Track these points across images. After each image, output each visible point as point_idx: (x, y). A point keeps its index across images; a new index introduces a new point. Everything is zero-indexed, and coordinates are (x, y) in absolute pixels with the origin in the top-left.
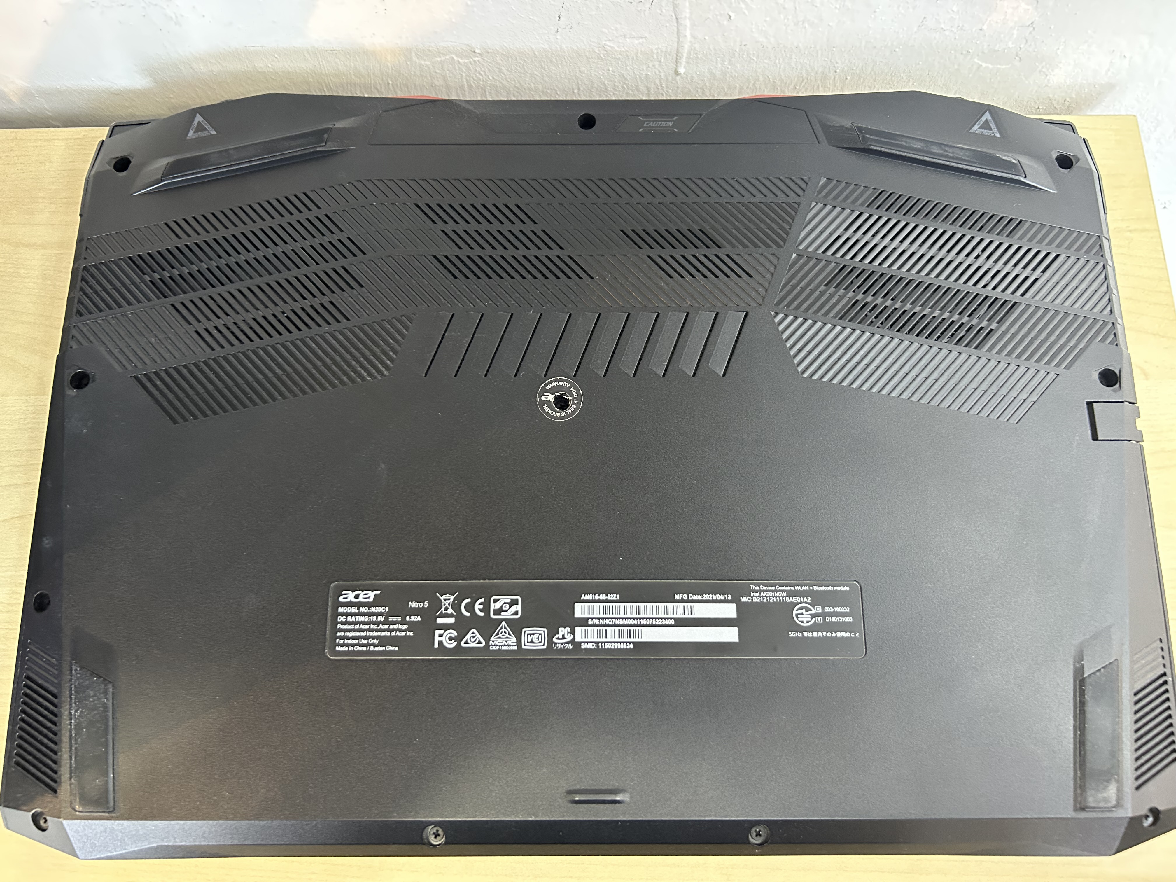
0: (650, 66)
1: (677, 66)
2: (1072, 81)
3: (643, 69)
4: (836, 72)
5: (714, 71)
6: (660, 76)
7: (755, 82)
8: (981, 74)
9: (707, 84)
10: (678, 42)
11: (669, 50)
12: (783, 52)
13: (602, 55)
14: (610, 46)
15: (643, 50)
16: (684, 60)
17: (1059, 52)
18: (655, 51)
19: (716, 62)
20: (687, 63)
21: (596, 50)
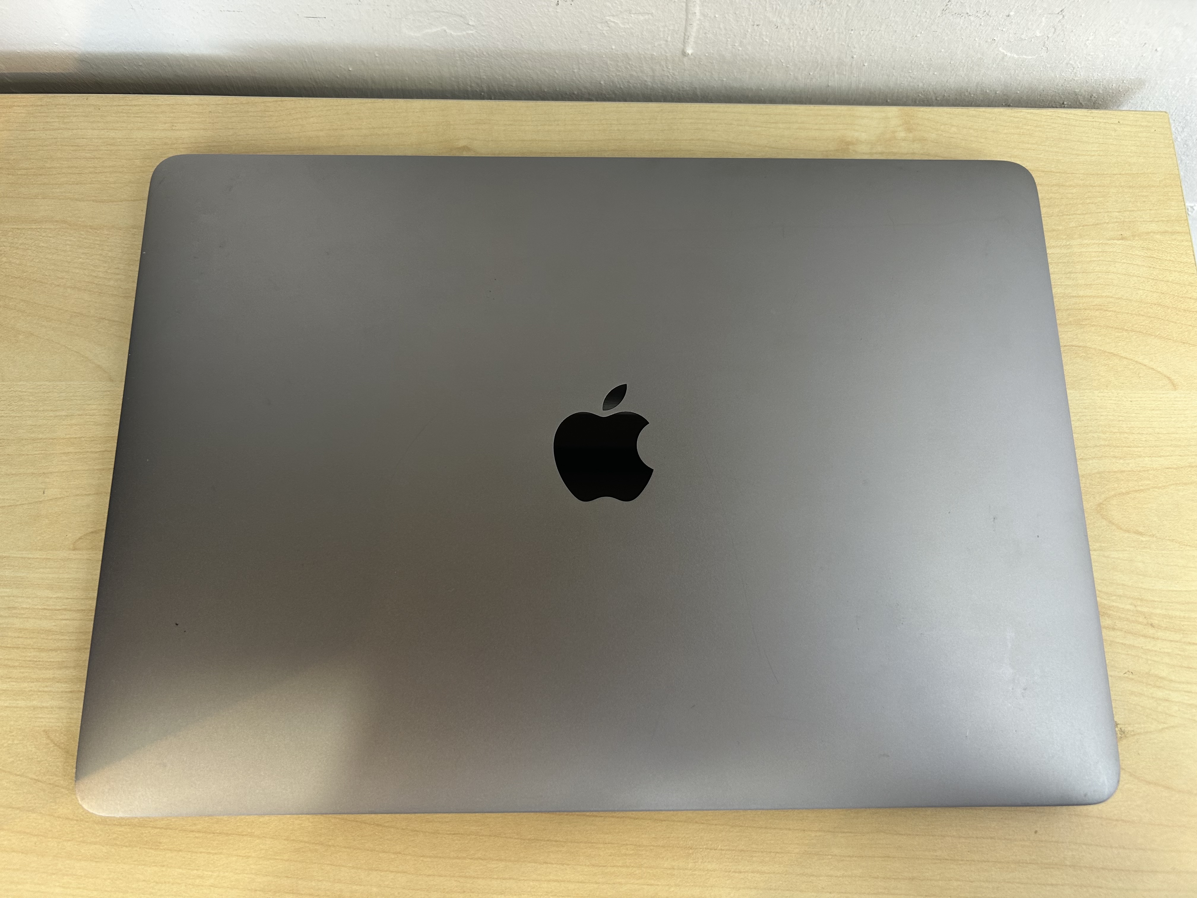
0: (656, 45)
1: (684, 46)
2: (1099, 74)
3: (648, 49)
4: (853, 57)
5: (724, 53)
6: (667, 57)
7: (767, 66)
8: (1006, 64)
9: (716, 67)
10: (686, 20)
11: (677, 29)
12: (798, 34)
13: (604, 32)
14: (614, 22)
15: (649, 27)
16: (692, 40)
17: (1087, 43)
18: (662, 29)
19: (727, 43)
20: (695, 42)
21: (599, 26)
